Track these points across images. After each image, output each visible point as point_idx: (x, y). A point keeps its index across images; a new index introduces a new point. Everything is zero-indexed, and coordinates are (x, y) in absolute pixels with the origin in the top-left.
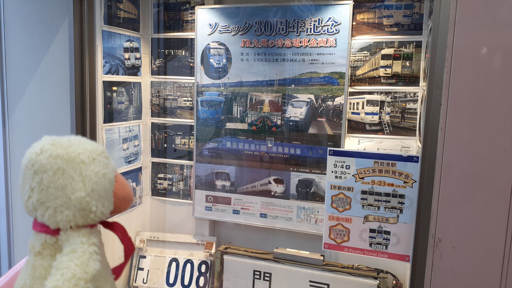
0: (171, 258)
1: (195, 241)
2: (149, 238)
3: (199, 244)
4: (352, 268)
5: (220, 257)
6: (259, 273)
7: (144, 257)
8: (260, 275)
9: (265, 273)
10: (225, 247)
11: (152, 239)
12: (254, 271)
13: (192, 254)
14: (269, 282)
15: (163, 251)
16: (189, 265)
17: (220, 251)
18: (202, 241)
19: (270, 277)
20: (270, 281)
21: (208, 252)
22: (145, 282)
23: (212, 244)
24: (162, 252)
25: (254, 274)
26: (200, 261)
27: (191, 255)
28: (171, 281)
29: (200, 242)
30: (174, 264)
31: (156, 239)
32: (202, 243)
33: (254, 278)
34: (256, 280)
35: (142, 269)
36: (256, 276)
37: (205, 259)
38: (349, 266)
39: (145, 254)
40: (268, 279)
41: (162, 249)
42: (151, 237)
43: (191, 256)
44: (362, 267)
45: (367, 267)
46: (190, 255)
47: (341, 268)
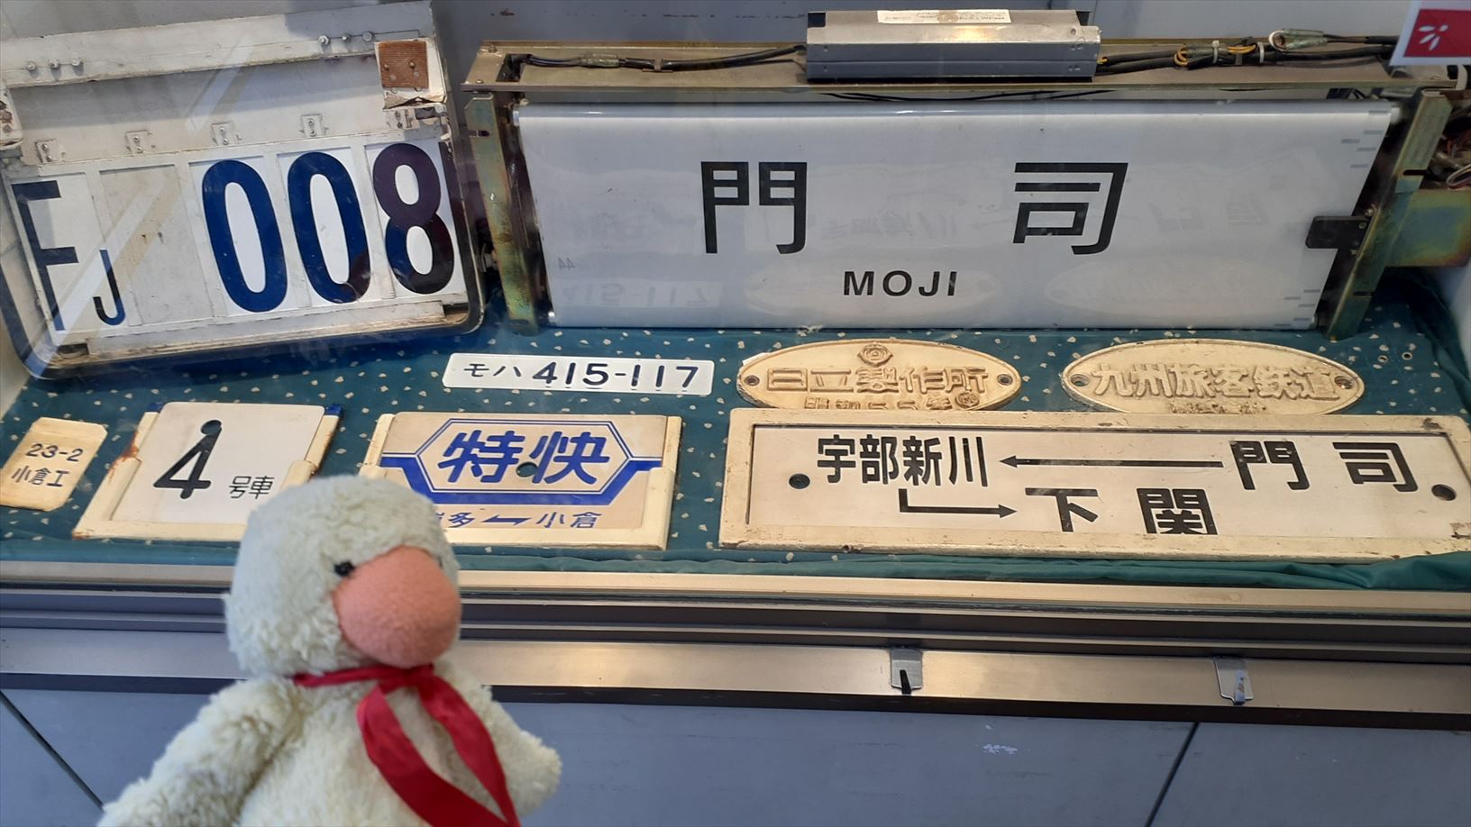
0: (209, 166)
1: (308, 47)
2: (22, 79)
3: (337, 60)
4: (1250, 60)
5: (494, 130)
6: (732, 175)
7: (48, 190)
8: (742, 183)
9: (765, 168)
10: (500, 55)
11: (45, 78)
12: (708, 168)
13: (316, 119)
14: (792, 208)
15: (140, 136)
16: (321, 189)
17: (484, 91)
18: (350, 39)
19: (799, 184)
20: (799, 203)
21: (412, 102)
22: (111, 312)
23: (420, 50)
24: (137, 141)
25: (709, 183)
26: (377, 152)
27: (311, 124)
28: (255, 280)
29: (337, 49)
30: (235, 196)
31: (67, 75)
32: (356, 49)
33: (710, 203)
34: (720, 210)
35: (67, 255)
36: (720, 192)
37: (399, 137)
38: (1232, 50)
39: (45, 173)
40: (789, 193)
41: (128, 126)
42: (33, 71)
43: (313, 135)
44: (1302, 43)
45: (1333, 39)
46: (308, 130)
47: (1191, 67)
